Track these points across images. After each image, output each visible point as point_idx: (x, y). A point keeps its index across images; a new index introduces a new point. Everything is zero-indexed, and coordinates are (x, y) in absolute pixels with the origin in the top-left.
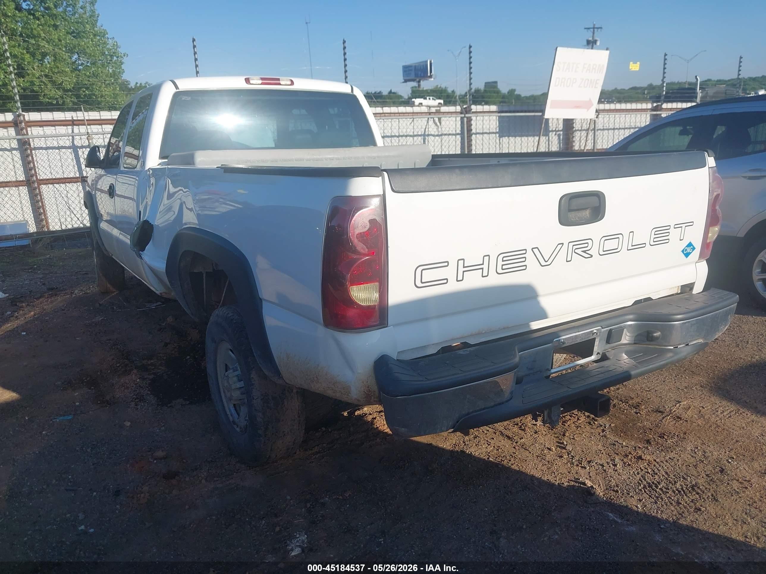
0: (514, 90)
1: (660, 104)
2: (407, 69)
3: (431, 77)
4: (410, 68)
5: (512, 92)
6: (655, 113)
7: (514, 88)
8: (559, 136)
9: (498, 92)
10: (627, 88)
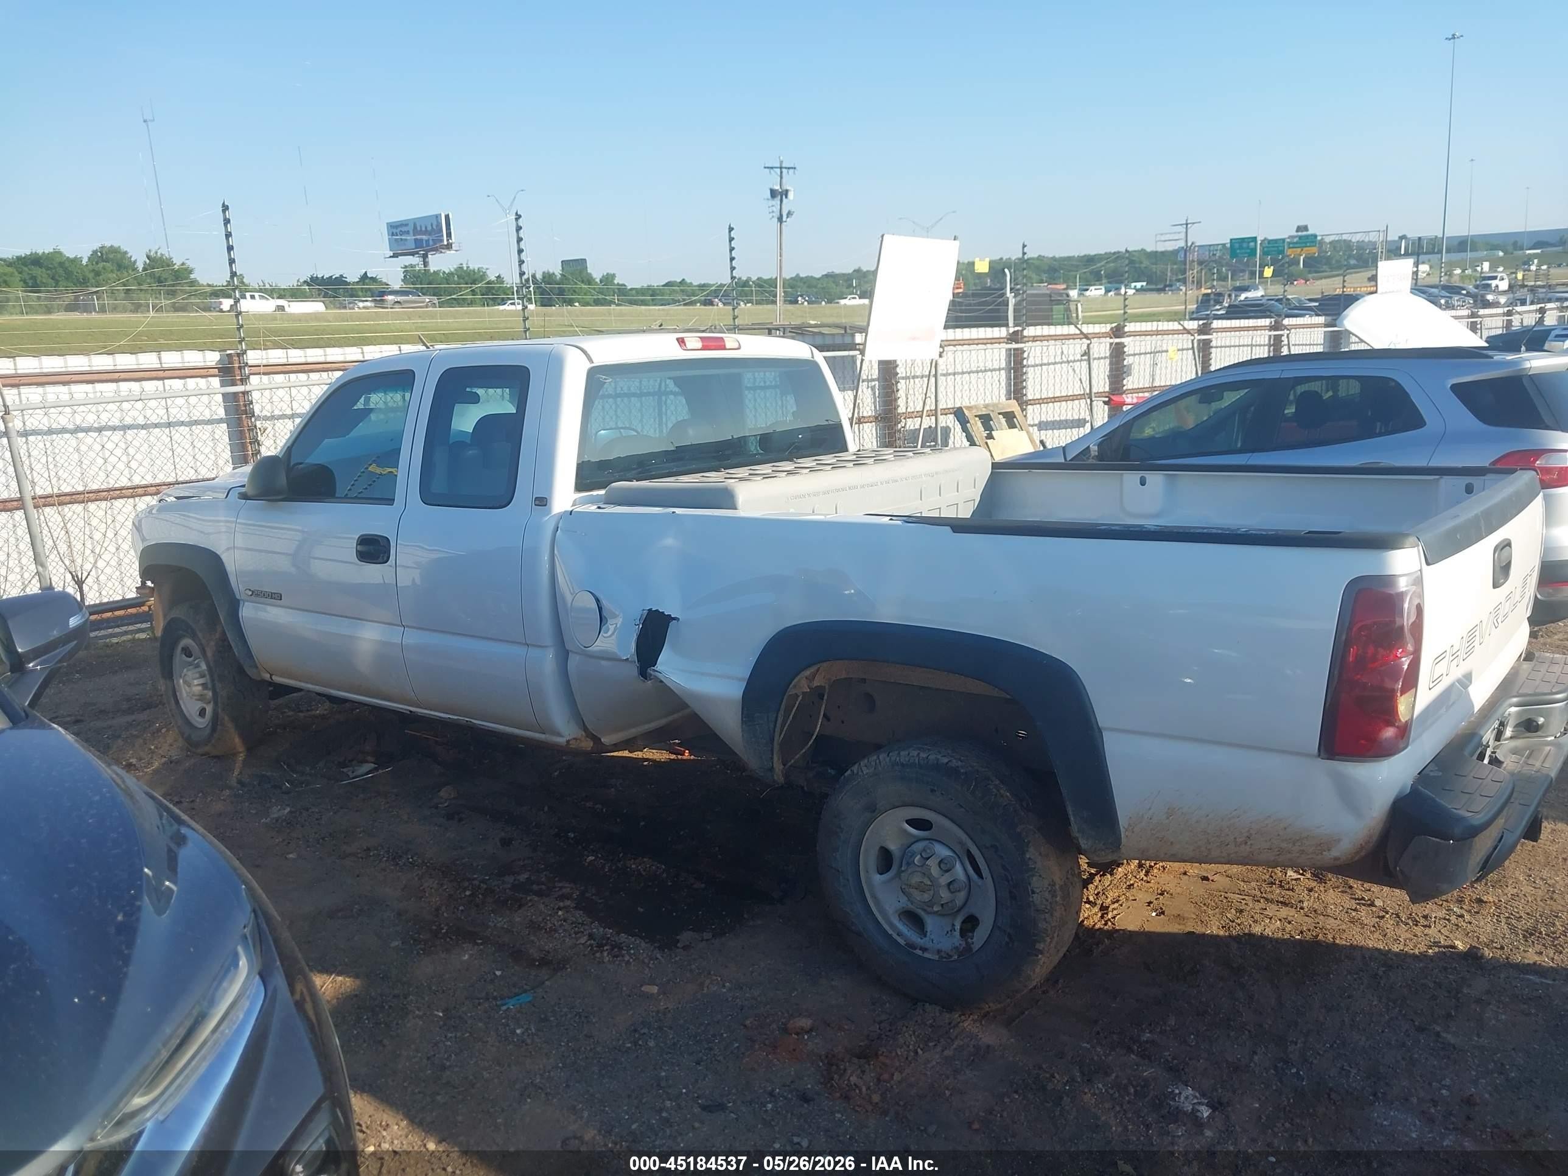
0: (614, 276)
1: (1020, 328)
2: (396, 230)
3: (449, 246)
4: (404, 229)
5: (608, 279)
6: (1014, 346)
7: (611, 272)
8: (873, 389)
9: (589, 280)
10: (818, 276)
